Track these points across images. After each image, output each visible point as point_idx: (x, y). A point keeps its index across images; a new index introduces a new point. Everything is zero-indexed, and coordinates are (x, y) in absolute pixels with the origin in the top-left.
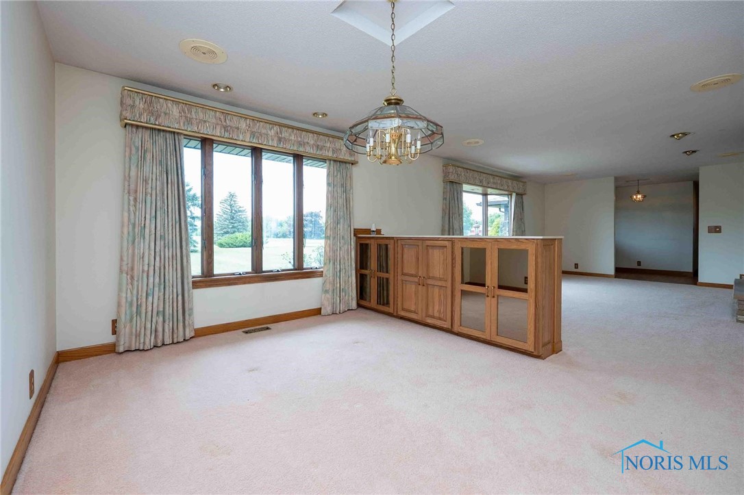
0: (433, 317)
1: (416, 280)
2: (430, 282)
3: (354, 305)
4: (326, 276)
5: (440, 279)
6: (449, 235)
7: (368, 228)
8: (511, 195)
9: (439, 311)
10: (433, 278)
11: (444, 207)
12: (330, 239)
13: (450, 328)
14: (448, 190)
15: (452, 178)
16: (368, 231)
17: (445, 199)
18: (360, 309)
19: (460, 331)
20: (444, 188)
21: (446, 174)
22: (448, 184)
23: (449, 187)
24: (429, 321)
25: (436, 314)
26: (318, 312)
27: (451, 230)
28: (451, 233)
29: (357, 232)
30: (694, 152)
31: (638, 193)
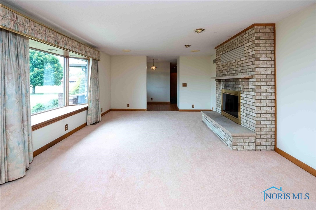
8: (89, 60)
30: (189, 46)
31: (154, 66)
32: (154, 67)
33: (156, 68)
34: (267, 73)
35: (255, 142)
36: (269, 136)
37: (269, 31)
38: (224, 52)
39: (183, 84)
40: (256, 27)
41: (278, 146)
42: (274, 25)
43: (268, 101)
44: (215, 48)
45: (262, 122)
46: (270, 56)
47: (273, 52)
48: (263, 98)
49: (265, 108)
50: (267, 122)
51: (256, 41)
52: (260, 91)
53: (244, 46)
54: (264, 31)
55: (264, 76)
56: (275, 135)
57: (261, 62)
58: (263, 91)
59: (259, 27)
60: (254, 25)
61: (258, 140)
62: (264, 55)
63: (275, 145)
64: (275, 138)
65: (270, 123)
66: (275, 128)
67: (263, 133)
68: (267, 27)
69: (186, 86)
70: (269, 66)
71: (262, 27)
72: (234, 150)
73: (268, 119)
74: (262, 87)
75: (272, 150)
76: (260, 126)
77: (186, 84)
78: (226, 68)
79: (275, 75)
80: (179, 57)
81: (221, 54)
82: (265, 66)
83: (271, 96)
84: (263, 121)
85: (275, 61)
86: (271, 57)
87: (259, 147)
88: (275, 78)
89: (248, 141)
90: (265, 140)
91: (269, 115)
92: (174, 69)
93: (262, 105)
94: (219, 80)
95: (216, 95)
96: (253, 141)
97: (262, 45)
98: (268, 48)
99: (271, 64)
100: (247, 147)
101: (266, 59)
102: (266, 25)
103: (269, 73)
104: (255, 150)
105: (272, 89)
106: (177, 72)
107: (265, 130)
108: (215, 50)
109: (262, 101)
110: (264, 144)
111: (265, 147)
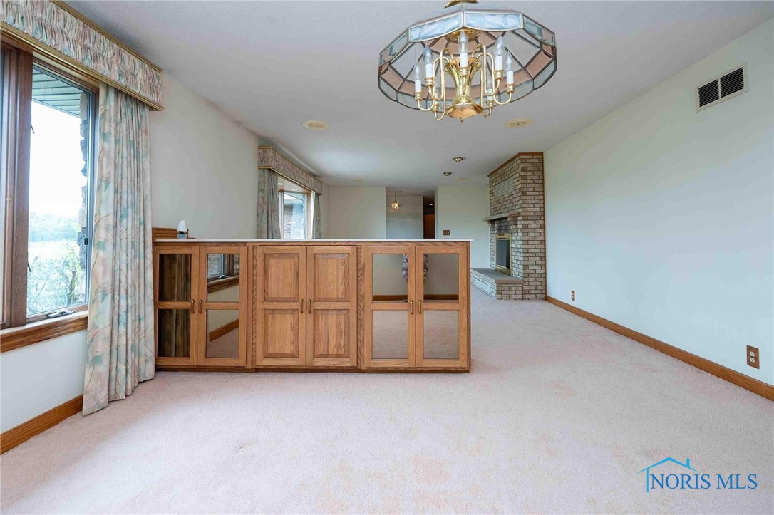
0: (327, 356)
1: (296, 306)
2: (319, 306)
3: (150, 369)
4: (94, 326)
5: (338, 300)
6: (268, 238)
7: (173, 227)
8: (309, 195)
9: (338, 346)
10: (326, 300)
11: (261, 201)
12: (104, 249)
13: (355, 365)
14: (267, 180)
15: (272, 165)
16: (173, 233)
17: (261, 190)
18: (161, 374)
19: (372, 366)
20: (259, 176)
21: (262, 159)
22: (266, 171)
23: (266, 176)
24: (320, 363)
25: (332, 351)
26: (75, 406)
27: (270, 232)
28: (271, 236)
29: (157, 232)
30: (450, 174)
31: (396, 202)
32: (396, 205)
33: (399, 206)
34: (535, 209)
35: (523, 290)
36: (538, 283)
37: (537, 161)
38: (497, 182)
39: (444, 231)
40: (522, 157)
41: (548, 295)
42: (541, 154)
43: (536, 242)
44: (488, 176)
45: (530, 267)
46: (538, 189)
47: (541, 185)
48: (530, 238)
49: (533, 251)
50: (536, 267)
51: (522, 173)
52: (527, 230)
53: (513, 177)
54: (532, 161)
55: (532, 214)
56: (545, 281)
57: (528, 197)
58: (530, 230)
59: (525, 157)
60: (520, 154)
61: (525, 288)
62: (531, 189)
63: (546, 294)
64: (545, 285)
65: (540, 267)
66: (545, 273)
67: (531, 279)
68: (535, 157)
69: (449, 234)
70: (538, 201)
71: (528, 157)
72: (498, 299)
73: (537, 263)
74: (529, 226)
75: (542, 299)
76: (527, 271)
77: (449, 231)
78: (499, 205)
79: (544, 212)
80: (437, 188)
81: (494, 184)
82: (533, 202)
83: (540, 236)
84: (532, 266)
85: (543, 195)
86: (539, 192)
87: (527, 296)
88: (544, 216)
89: (514, 289)
90: (534, 288)
91: (538, 258)
92: (429, 207)
93: (530, 246)
94: (492, 222)
95: (491, 244)
96: (520, 288)
97: (528, 177)
98: (536, 181)
99: (540, 200)
100: (513, 296)
101: (534, 193)
102: (533, 154)
103: (538, 209)
104: (523, 299)
105: (541, 228)
106: (434, 214)
107: (533, 275)
108: (488, 178)
109: (530, 242)
110: (533, 292)
111: (534, 296)
